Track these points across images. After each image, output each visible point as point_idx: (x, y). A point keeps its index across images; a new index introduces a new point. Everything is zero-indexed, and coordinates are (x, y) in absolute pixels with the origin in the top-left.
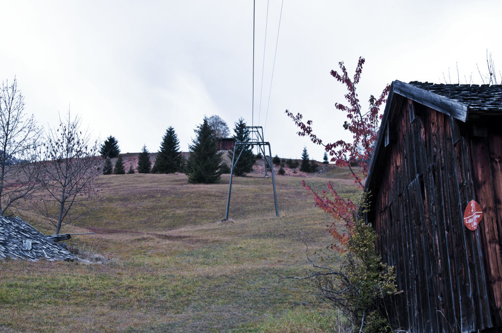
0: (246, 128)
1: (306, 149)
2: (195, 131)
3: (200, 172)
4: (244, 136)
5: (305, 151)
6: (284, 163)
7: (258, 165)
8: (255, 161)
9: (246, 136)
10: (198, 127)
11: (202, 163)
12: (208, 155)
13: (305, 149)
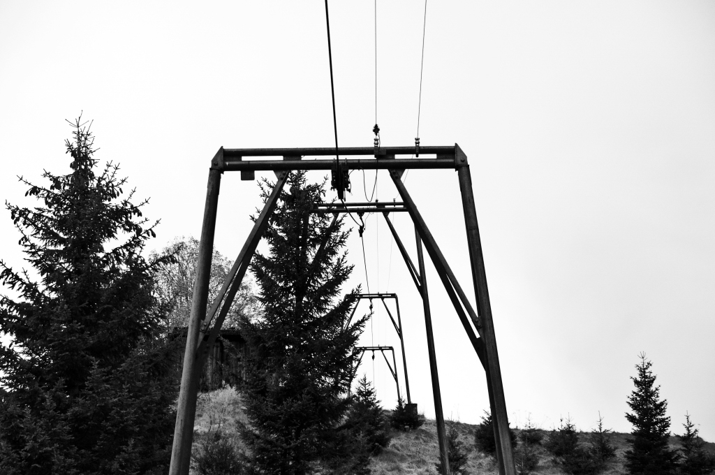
0: (322, 214)
1: (653, 371)
2: (19, 214)
3: (45, 458)
4: (311, 255)
5: (645, 382)
6: (536, 450)
7: (403, 459)
8: (384, 441)
9: (323, 256)
10: (35, 191)
11: (57, 400)
12: (96, 350)
13: (643, 371)
